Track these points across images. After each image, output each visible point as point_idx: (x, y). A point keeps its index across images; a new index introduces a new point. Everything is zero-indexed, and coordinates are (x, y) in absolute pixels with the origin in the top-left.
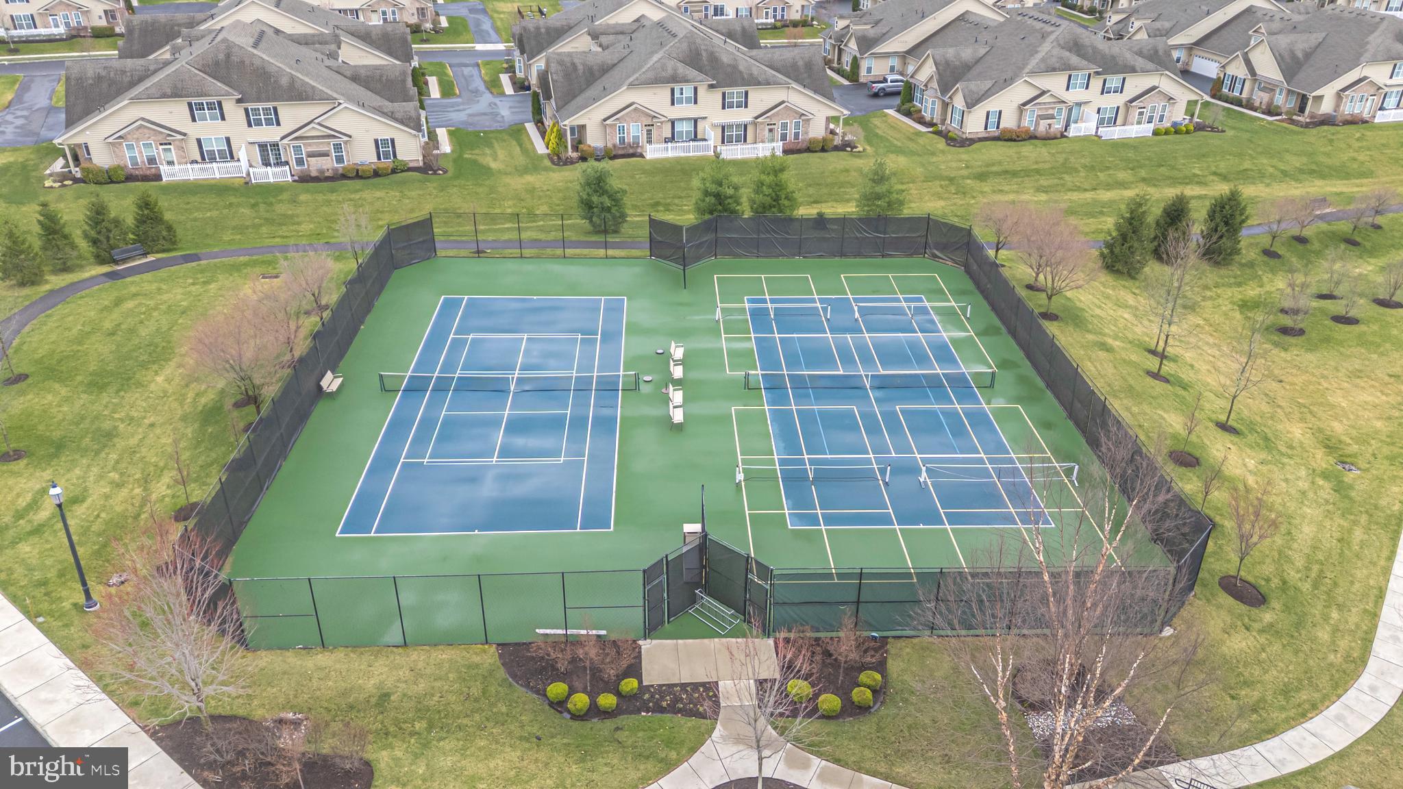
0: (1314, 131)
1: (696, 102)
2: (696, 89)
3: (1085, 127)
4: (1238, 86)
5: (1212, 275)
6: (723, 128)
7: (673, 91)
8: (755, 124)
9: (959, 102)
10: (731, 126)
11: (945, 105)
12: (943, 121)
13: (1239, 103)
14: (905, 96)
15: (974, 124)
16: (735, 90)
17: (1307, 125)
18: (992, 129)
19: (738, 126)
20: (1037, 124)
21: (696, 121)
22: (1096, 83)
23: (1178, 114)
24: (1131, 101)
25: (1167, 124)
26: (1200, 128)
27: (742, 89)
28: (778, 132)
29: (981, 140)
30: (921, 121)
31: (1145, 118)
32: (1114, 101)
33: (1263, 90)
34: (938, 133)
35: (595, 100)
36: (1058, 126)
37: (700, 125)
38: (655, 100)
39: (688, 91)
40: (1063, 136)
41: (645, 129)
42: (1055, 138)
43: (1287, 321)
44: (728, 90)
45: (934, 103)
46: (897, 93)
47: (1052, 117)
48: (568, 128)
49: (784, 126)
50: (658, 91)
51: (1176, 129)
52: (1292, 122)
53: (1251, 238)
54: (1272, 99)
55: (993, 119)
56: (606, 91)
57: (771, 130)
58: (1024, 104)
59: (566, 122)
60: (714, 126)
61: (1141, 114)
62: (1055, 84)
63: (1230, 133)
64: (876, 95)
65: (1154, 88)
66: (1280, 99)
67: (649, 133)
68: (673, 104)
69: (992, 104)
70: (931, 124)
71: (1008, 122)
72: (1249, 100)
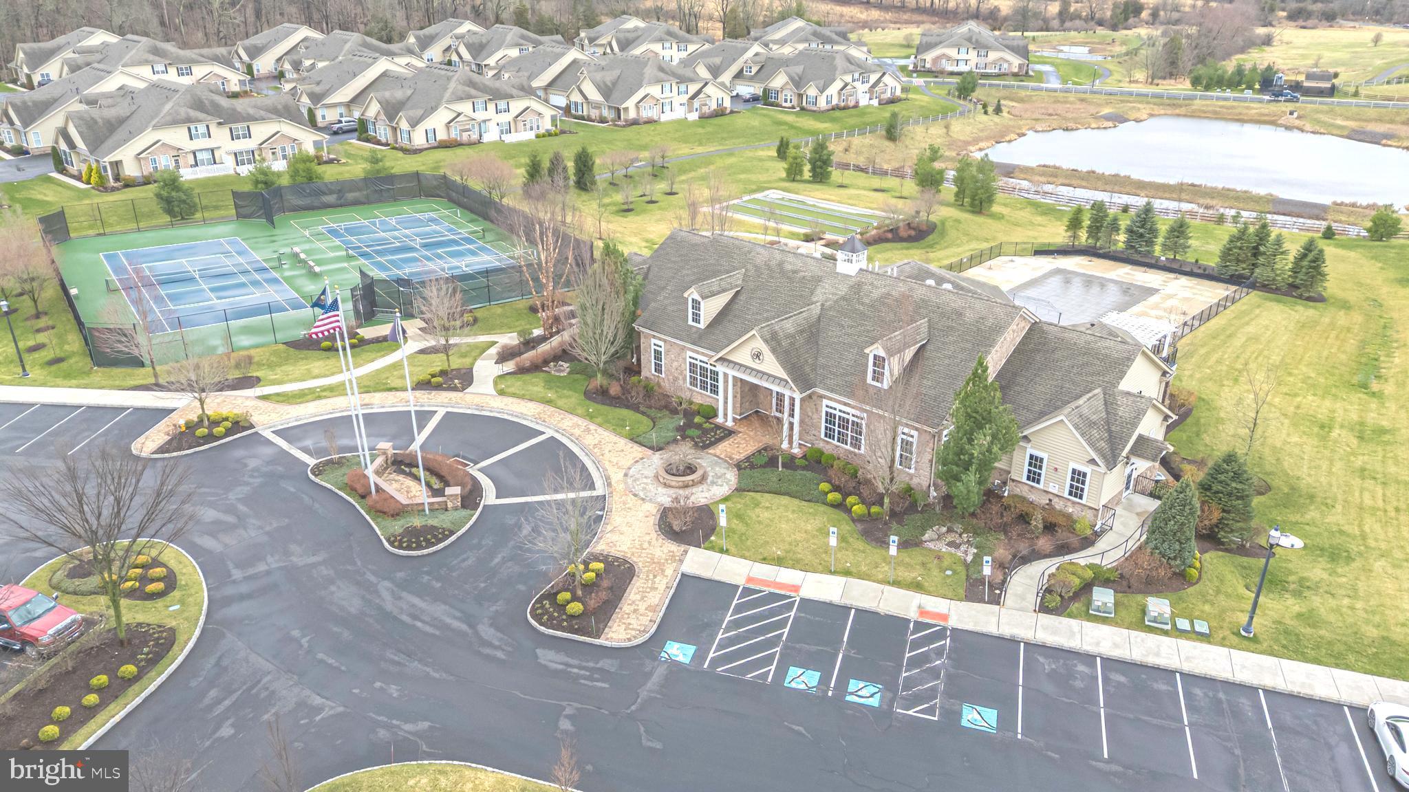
0: (629, 129)
1: (210, 137)
2: (208, 126)
3: (491, 136)
4: (580, 108)
5: (585, 196)
6: (235, 154)
7: (189, 129)
8: (260, 149)
9: (404, 125)
10: (241, 153)
11: (394, 129)
12: (396, 141)
13: (582, 118)
14: (362, 129)
15: (419, 139)
16: (239, 125)
17: (624, 126)
18: (432, 141)
19: (247, 152)
20: (461, 136)
21: (212, 151)
22: (491, 106)
23: (547, 125)
24: (517, 117)
25: (542, 131)
26: (563, 132)
27: (245, 124)
28: (280, 154)
29: (426, 149)
30: (379, 143)
31: (528, 127)
32: (506, 118)
33: (595, 108)
34: (394, 148)
35: (126, 141)
36: (475, 137)
37: (217, 154)
38: (177, 137)
39: (202, 129)
40: (479, 142)
41: (173, 159)
42: (475, 144)
43: (626, 207)
44: (233, 126)
45: (385, 130)
46: (355, 130)
47: (469, 130)
48: (107, 164)
49: (283, 149)
50: (178, 130)
51: (549, 134)
52: (616, 125)
53: (601, 175)
54: (601, 113)
55: (431, 135)
56: (132, 135)
57: (273, 153)
58: (449, 123)
59: (105, 159)
60: (228, 153)
61: (525, 125)
62: (465, 107)
63: (581, 134)
64: (336, 133)
65: (527, 108)
66: (606, 113)
67: (177, 162)
68: (191, 139)
69: (428, 124)
70: (387, 145)
71: (442, 135)
72: (588, 116)
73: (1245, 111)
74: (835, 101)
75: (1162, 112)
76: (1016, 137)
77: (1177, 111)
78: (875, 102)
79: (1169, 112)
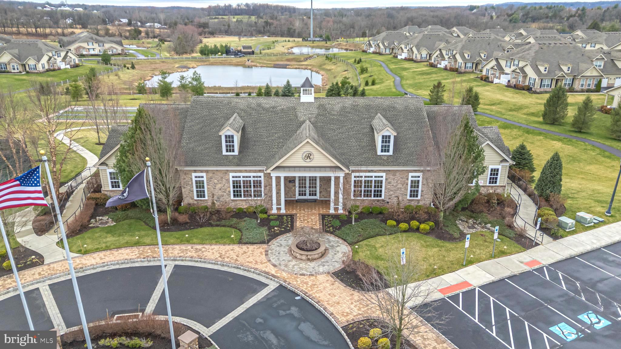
73: (231, 61)
74: (47, 67)
75: (200, 64)
76: (150, 78)
77: (206, 63)
78: (68, 66)
79: (203, 64)
